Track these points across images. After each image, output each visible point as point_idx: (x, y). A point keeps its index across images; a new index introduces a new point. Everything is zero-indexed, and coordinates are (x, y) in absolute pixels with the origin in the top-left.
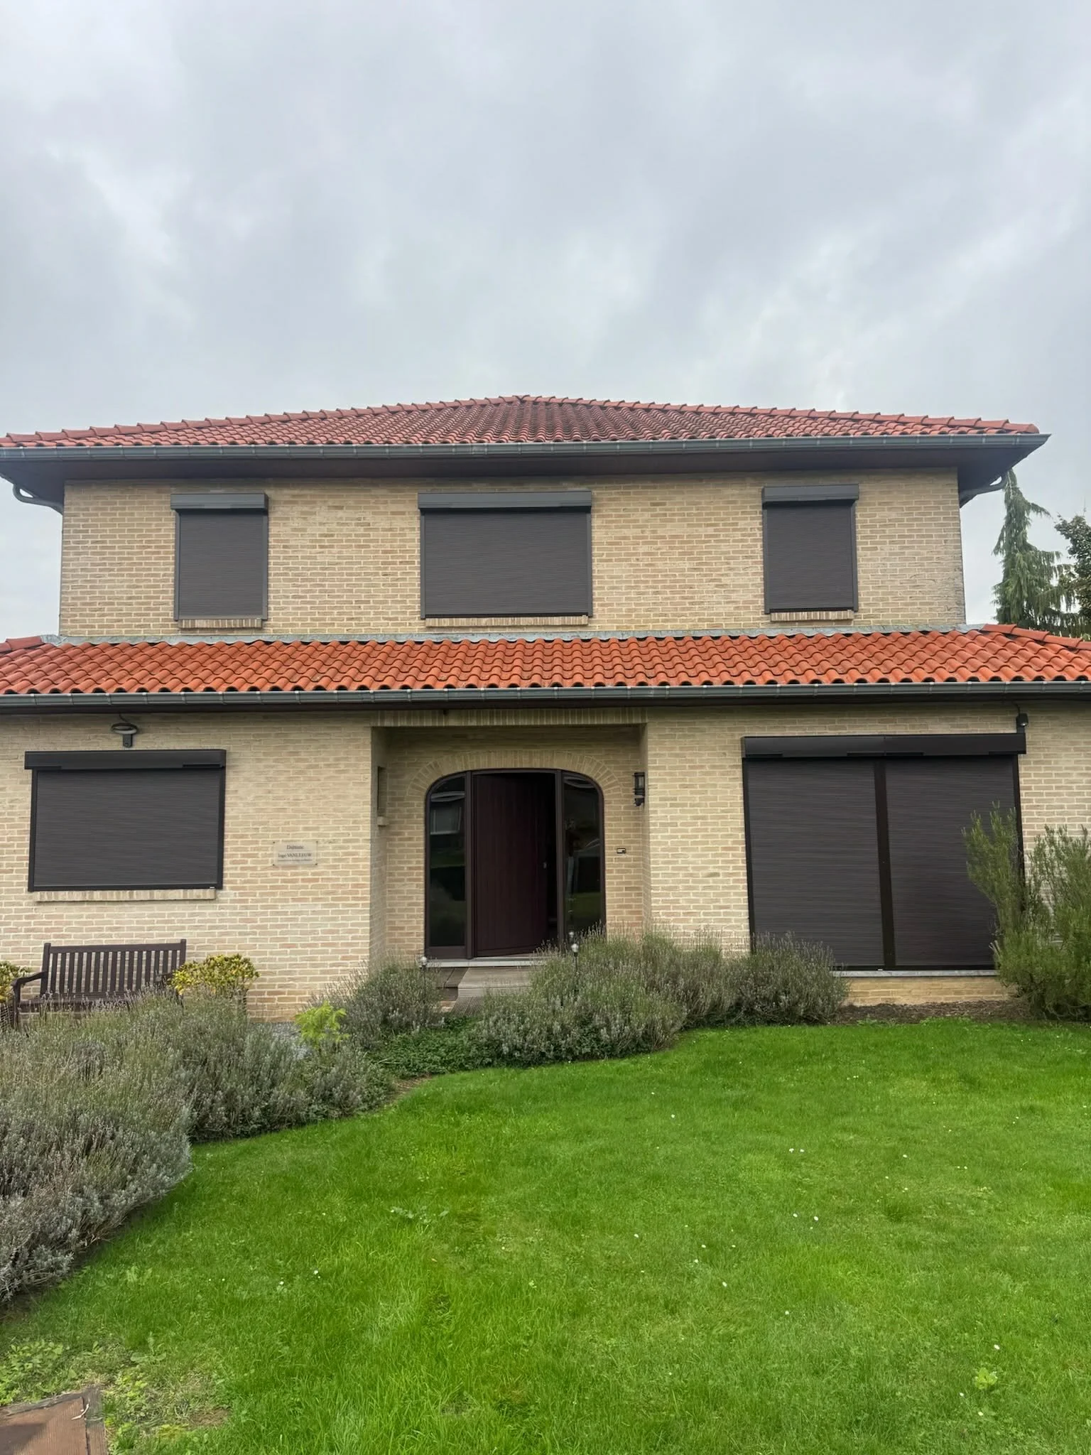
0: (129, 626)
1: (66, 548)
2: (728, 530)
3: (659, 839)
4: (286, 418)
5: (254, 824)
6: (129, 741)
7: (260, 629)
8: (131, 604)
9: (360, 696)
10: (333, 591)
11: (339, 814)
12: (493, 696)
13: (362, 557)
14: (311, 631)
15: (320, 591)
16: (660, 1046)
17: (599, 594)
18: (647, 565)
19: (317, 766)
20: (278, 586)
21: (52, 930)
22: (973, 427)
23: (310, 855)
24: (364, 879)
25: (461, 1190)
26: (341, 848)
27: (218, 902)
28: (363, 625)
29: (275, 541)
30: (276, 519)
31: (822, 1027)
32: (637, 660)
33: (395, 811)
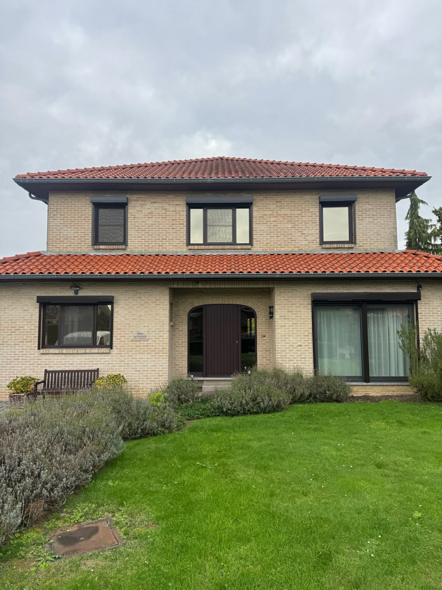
0: (74, 248)
1: (50, 217)
2: (306, 212)
3: (279, 332)
4: (132, 166)
5: (124, 324)
6: (76, 292)
7: (125, 249)
8: (75, 239)
9: (166, 276)
10: (153, 235)
11: (157, 321)
12: (217, 276)
13: (164, 222)
14: (144, 250)
15: (148, 235)
16: (282, 409)
17: (255, 237)
18: (274, 226)
19: (148, 303)
20: (131, 233)
21: (47, 364)
22: (402, 173)
23: (146, 336)
24: (166, 346)
25: (220, 457)
26: (158, 334)
27: (111, 354)
28: (164, 248)
29: (130, 215)
30: (131, 206)
31: (342, 403)
32: (271, 263)
33: (176, 320)
